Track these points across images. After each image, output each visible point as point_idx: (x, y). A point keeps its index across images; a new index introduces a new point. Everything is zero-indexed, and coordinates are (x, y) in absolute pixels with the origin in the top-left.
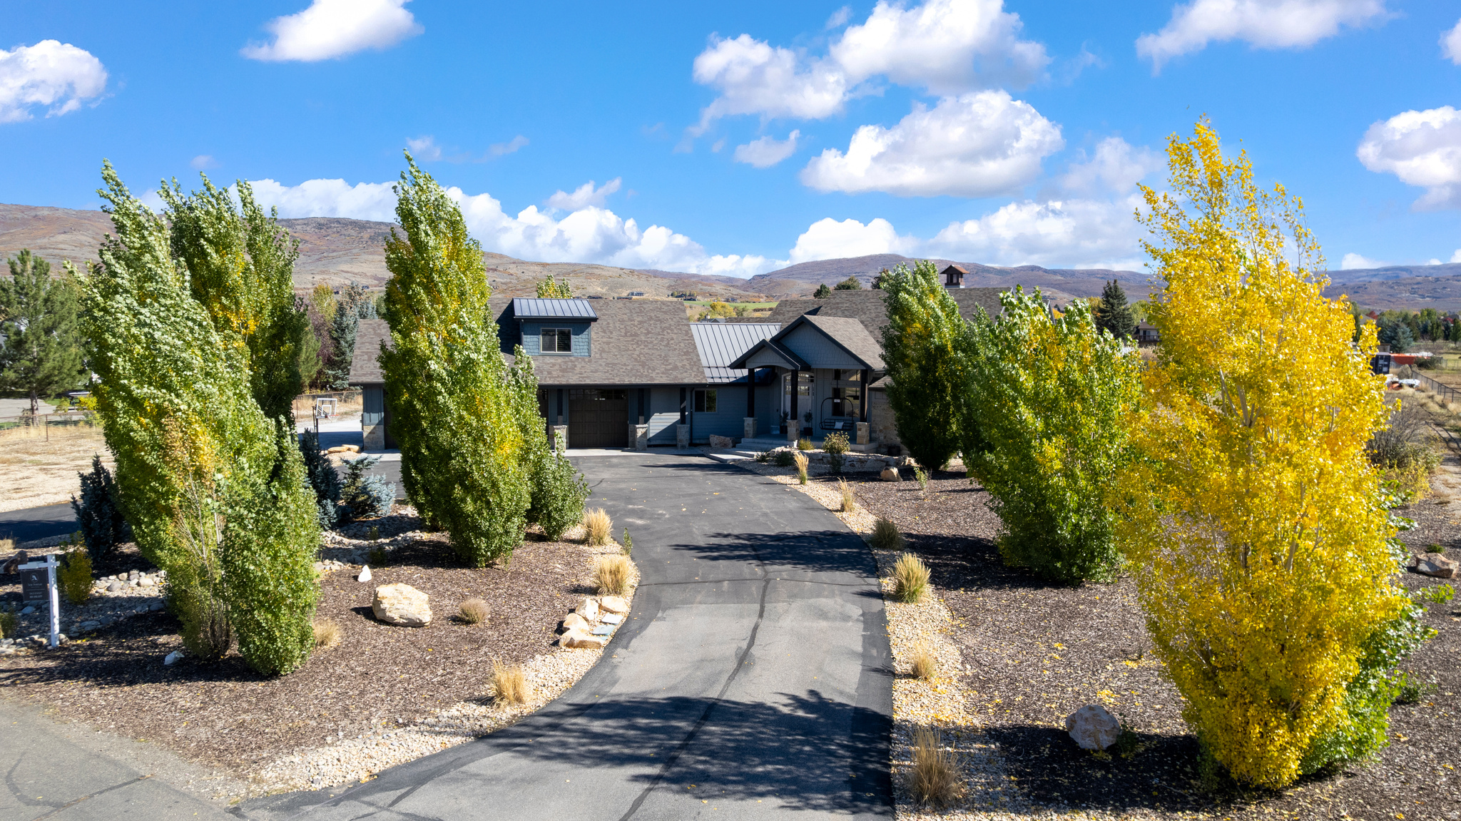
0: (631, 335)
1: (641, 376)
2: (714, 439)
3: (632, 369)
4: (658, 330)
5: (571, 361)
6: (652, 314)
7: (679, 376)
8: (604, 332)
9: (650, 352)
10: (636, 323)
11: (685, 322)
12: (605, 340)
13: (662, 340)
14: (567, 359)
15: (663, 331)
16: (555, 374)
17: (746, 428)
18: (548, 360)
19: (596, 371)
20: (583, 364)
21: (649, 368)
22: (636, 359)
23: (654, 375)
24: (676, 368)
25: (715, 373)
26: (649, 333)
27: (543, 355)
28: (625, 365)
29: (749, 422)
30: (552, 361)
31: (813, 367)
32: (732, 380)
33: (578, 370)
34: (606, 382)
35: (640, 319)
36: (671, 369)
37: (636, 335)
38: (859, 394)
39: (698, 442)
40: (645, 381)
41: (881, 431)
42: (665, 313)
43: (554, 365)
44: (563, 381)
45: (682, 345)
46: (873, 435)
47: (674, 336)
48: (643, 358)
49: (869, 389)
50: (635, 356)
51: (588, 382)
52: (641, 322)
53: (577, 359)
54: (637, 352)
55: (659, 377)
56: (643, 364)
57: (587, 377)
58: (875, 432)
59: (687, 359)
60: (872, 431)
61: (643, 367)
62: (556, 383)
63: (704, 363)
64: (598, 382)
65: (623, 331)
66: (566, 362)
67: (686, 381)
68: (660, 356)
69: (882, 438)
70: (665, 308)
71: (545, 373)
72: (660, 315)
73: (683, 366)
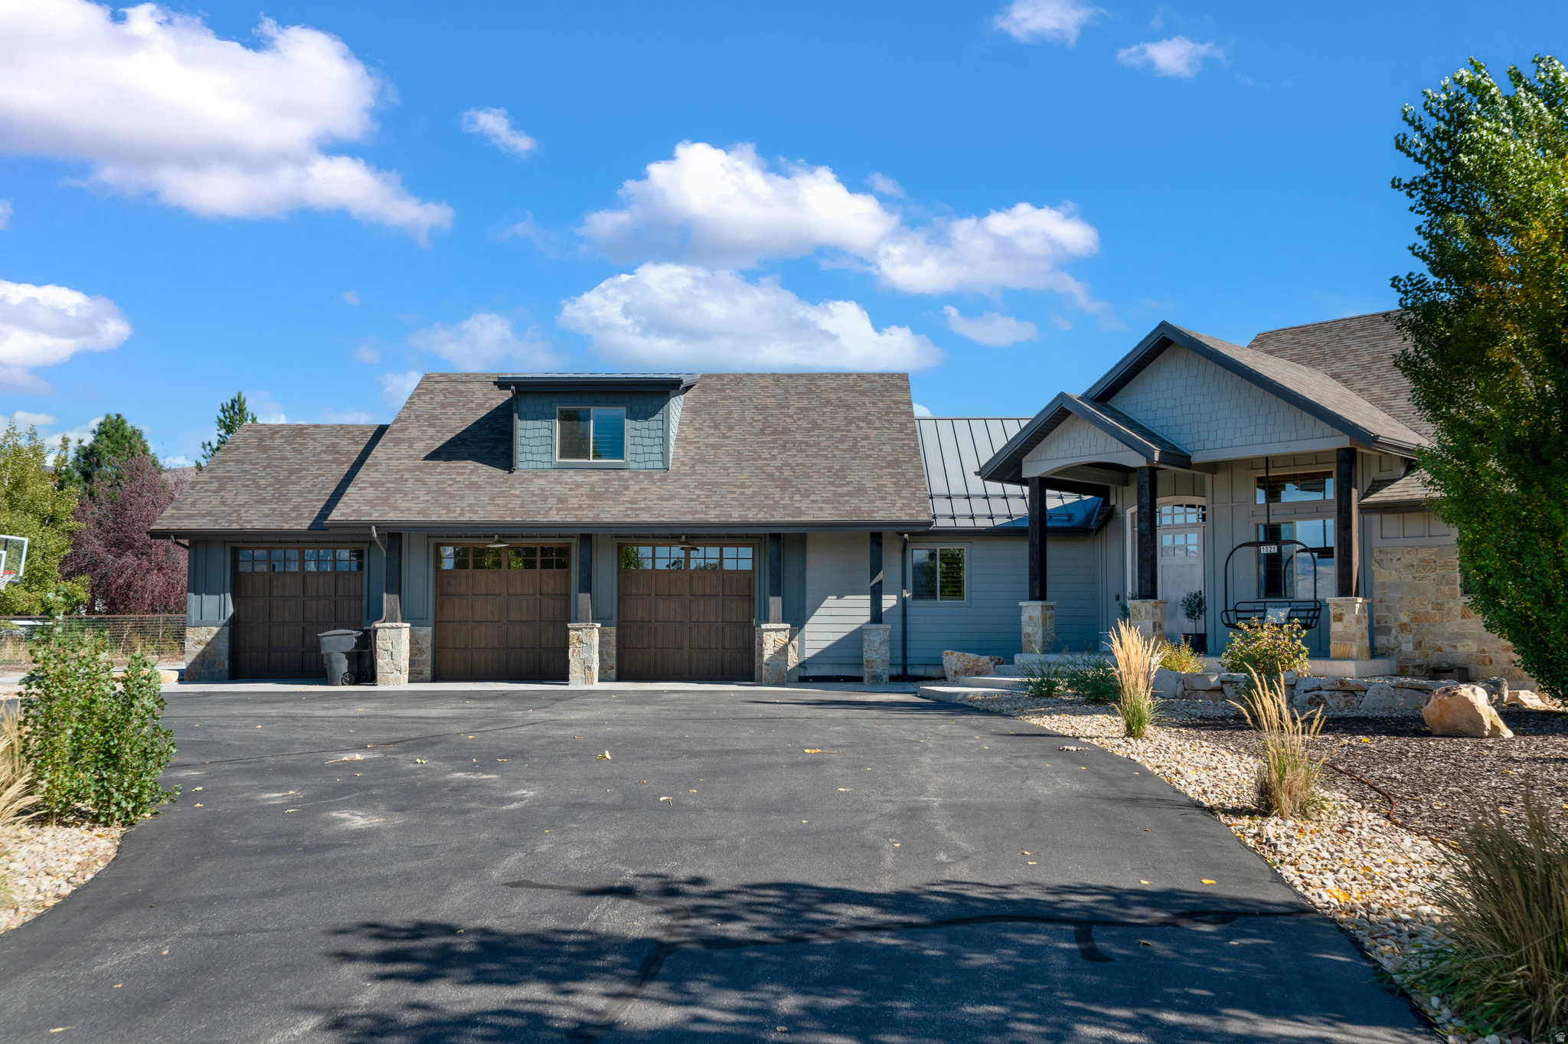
0: (774, 433)
1: (772, 508)
2: (952, 660)
3: (755, 494)
4: (840, 421)
5: (621, 479)
6: (833, 396)
7: (865, 507)
8: (716, 427)
9: (808, 462)
10: (792, 411)
11: (903, 408)
12: (711, 441)
13: (842, 440)
14: (613, 474)
15: (849, 423)
16: (573, 502)
17: (1027, 629)
18: (571, 477)
19: (672, 497)
20: (646, 484)
21: (798, 491)
22: (770, 476)
23: (803, 505)
24: (861, 490)
25: (961, 507)
26: (815, 426)
27: (561, 468)
28: (742, 485)
29: (1032, 612)
30: (579, 478)
31: (1197, 458)
32: (998, 522)
33: (629, 494)
34: (688, 518)
35: (804, 403)
36: (850, 494)
37: (786, 431)
38: (1332, 542)
39: (920, 671)
40: (779, 517)
41: (1403, 627)
42: (863, 393)
43: (579, 486)
44: (587, 516)
45: (887, 448)
46: (1381, 640)
47: (872, 433)
48: (787, 473)
49: (1364, 509)
50: (769, 470)
51: (645, 517)
52: (801, 410)
53: (636, 473)
54: (778, 463)
55: (815, 509)
56: (784, 485)
57: (646, 509)
58: (1387, 631)
59: (892, 475)
60: (1375, 628)
61: (783, 489)
62: (570, 519)
63: (938, 486)
64: (666, 519)
65: (759, 426)
66: (606, 481)
67: (879, 517)
68: (830, 469)
69: (1408, 647)
70: (865, 385)
71: (554, 501)
72: (850, 398)
73: (879, 488)
